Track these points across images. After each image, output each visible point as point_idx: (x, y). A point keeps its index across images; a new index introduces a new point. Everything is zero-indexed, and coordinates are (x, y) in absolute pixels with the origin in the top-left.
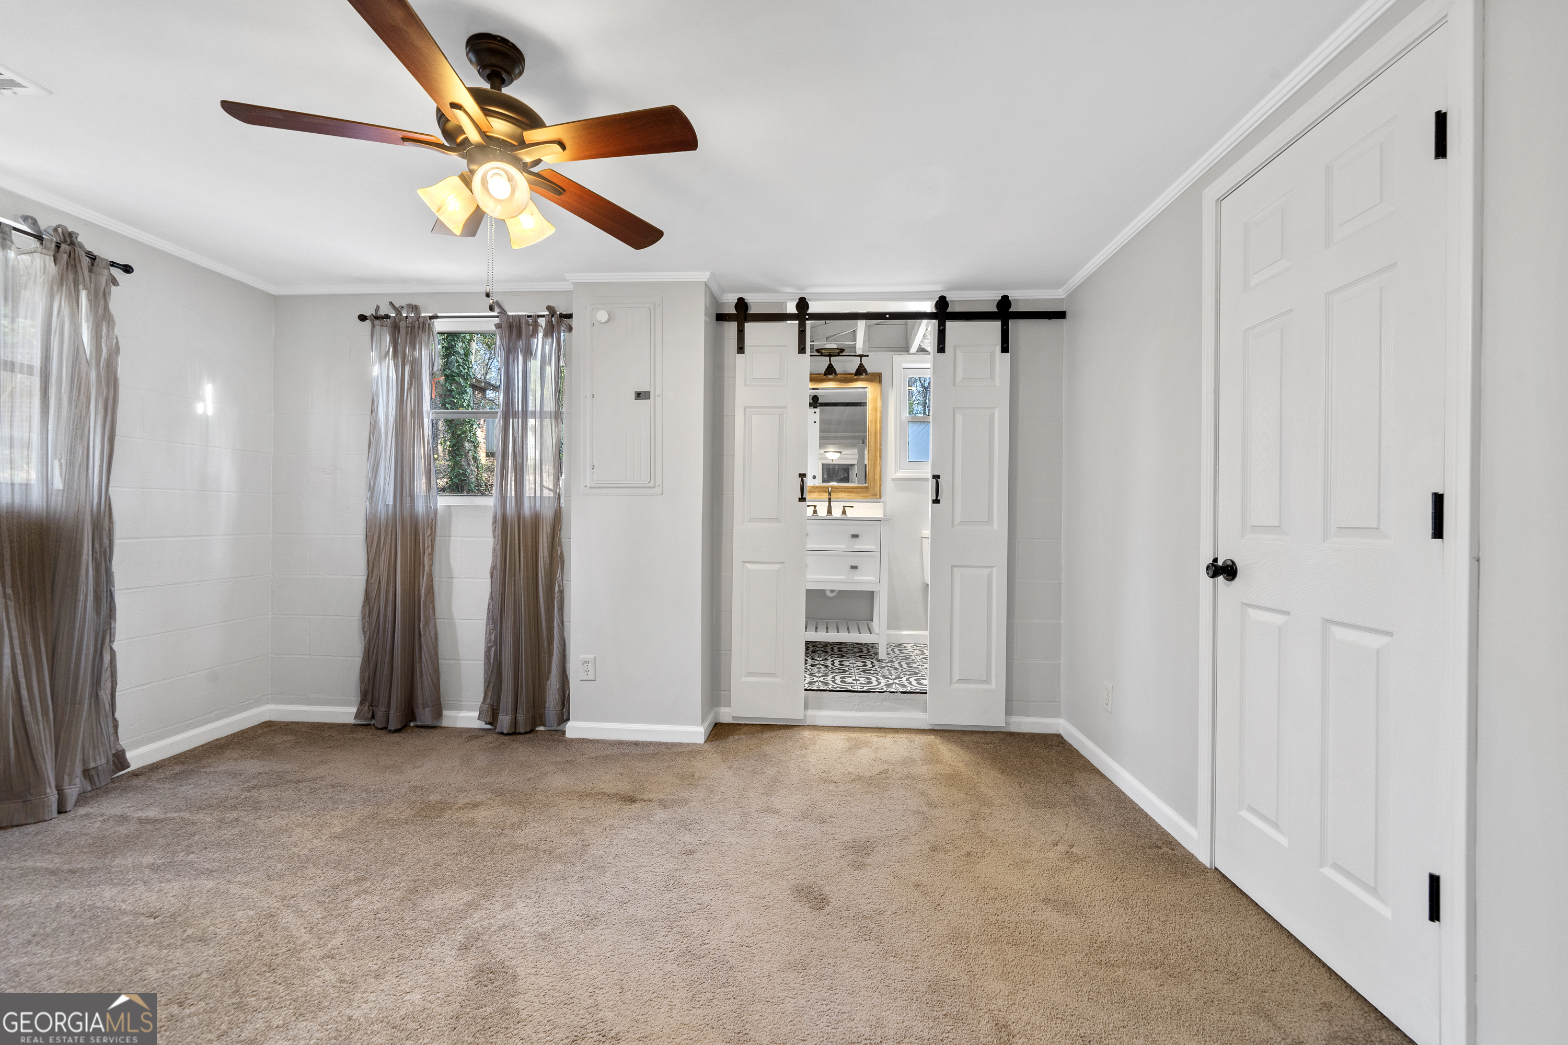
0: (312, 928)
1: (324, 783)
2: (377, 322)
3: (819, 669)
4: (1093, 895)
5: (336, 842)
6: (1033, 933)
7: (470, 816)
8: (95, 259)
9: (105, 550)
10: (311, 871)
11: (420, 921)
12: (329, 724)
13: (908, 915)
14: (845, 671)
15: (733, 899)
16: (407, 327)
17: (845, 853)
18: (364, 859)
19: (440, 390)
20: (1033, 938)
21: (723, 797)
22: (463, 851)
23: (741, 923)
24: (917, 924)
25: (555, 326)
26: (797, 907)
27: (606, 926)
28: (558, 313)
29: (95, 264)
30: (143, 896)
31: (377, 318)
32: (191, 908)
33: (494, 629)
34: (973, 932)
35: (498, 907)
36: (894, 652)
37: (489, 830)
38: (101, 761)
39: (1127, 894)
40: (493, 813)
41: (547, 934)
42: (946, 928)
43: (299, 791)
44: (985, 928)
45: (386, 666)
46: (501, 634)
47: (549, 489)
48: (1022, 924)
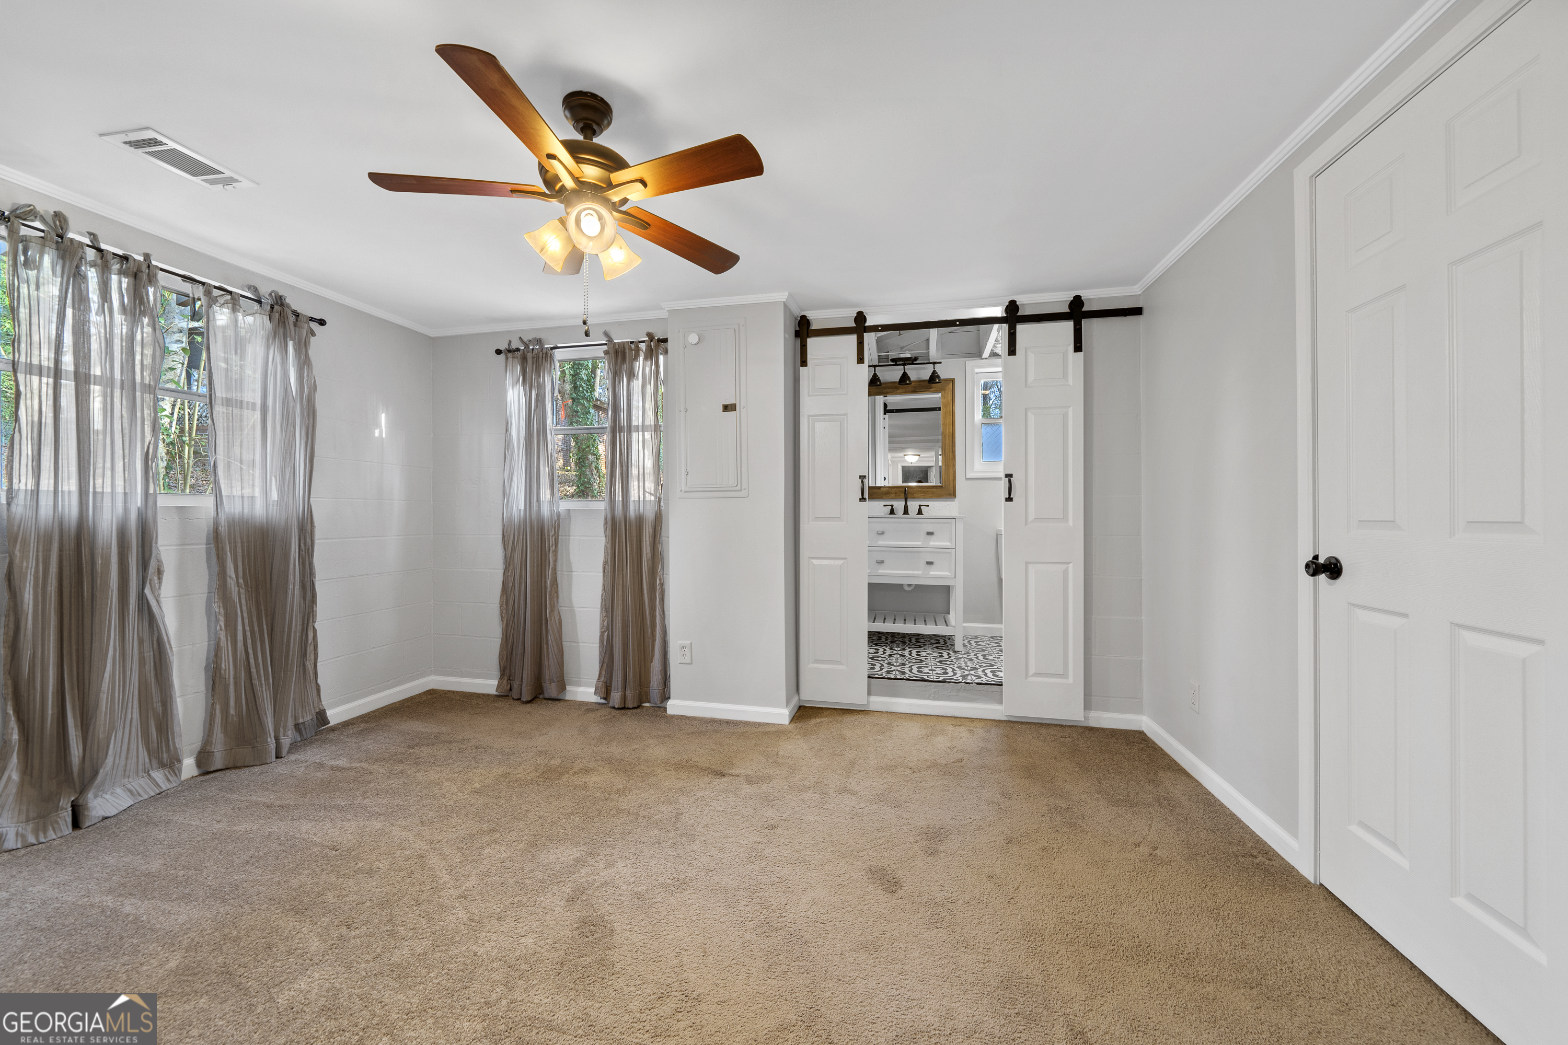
0: (451, 870)
1: (470, 744)
2: (509, 355)
3: (897, 658)
4: (1179, 902)
5: (475, 796)
6: (1113, 937)
7: (583, 780)
8: (298, 316)
9: (308, 549)
10: (454, 820)
11: (537, 872)
12: (477, 694)
13: (980, 906)
14: (921, 661)
15: (810, 875)
16: (533, 358)
17: (919, 838)
18: (496, 813)
19: (569, 411)
20: (1113, 942)
21: (804, 776)
22: (575, 811)
23: (816, 900)
24: (990, 916)
25: (654, 349)
26: (870, 888)
27: (694, 891)
28: (656, 338)
29: (299, 320)
30: (329, 832)
31: (509, 351)
32: (363, 845)
33: (607, 616)
34: (1048, 930)
35: (601, 865)
36: (970, 644)
37: (599, 794)
38: (307, 717)
39: (1218, 904)
40: (602, 779)
41: (642, 894)
42: (1020, 923)
43: (450, 750)
44: (1060, 926)
45: (520, 647)
46: (612, 621)
47: (651, 494)
48: (1101, 926)
